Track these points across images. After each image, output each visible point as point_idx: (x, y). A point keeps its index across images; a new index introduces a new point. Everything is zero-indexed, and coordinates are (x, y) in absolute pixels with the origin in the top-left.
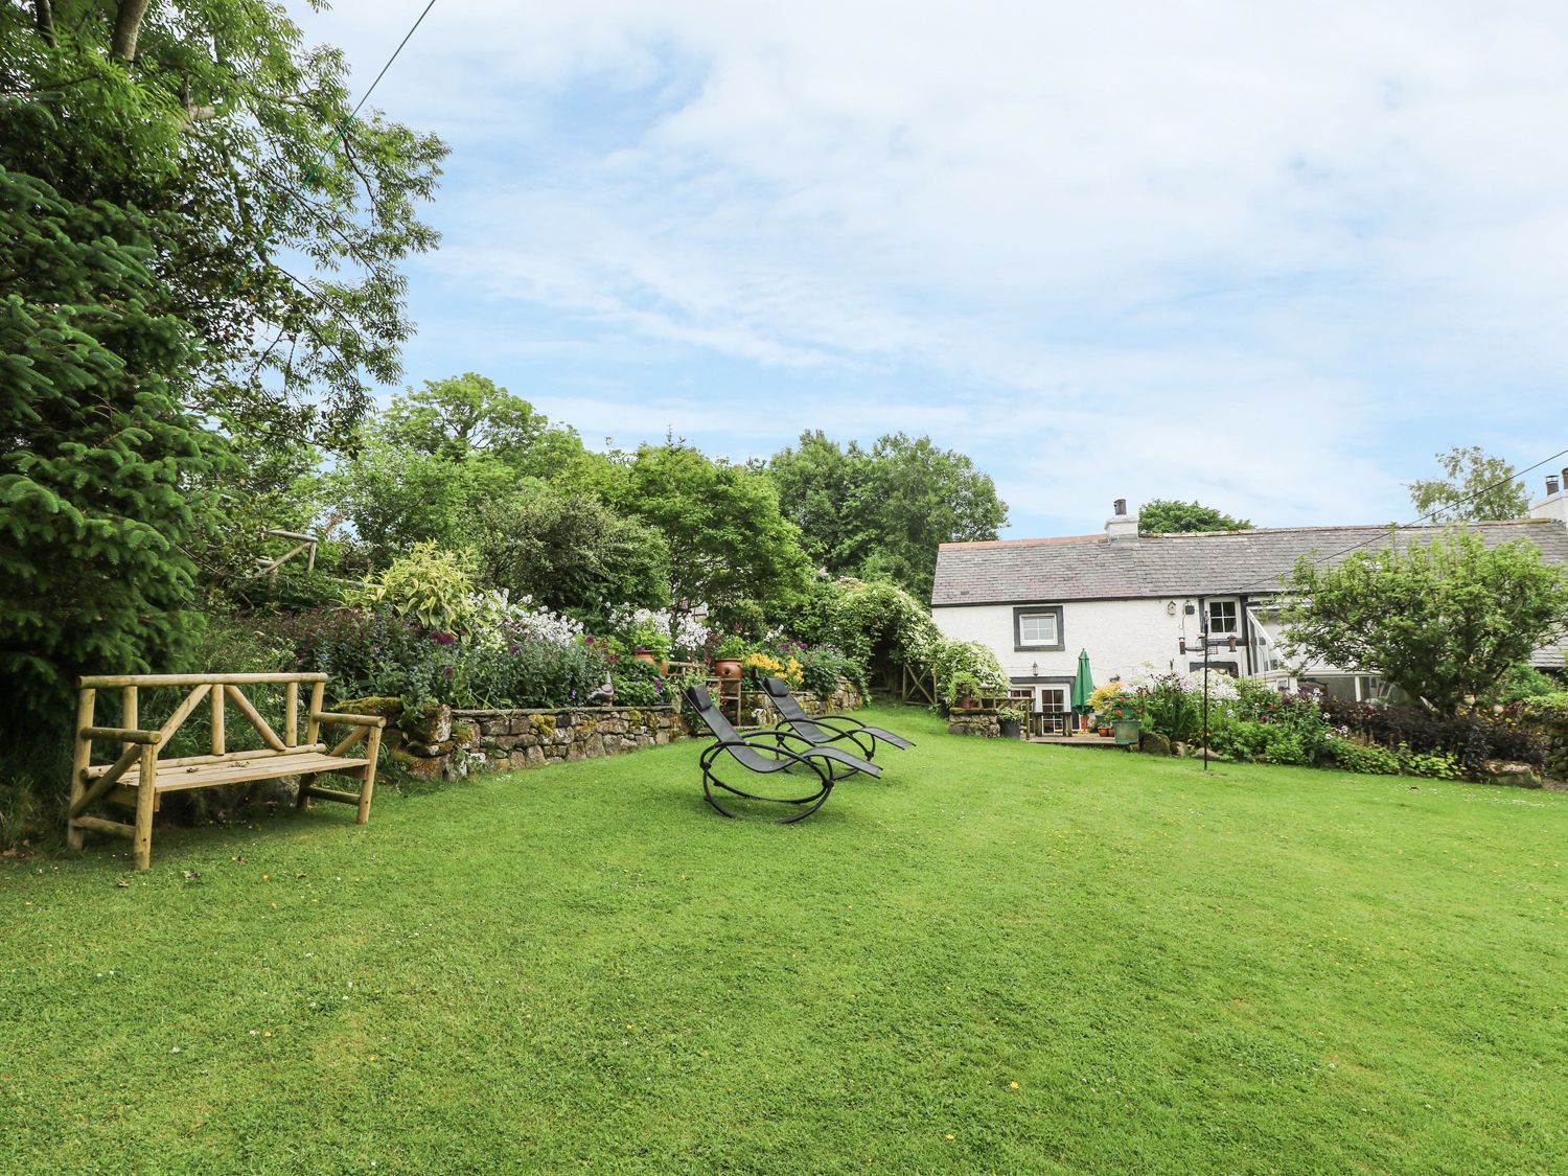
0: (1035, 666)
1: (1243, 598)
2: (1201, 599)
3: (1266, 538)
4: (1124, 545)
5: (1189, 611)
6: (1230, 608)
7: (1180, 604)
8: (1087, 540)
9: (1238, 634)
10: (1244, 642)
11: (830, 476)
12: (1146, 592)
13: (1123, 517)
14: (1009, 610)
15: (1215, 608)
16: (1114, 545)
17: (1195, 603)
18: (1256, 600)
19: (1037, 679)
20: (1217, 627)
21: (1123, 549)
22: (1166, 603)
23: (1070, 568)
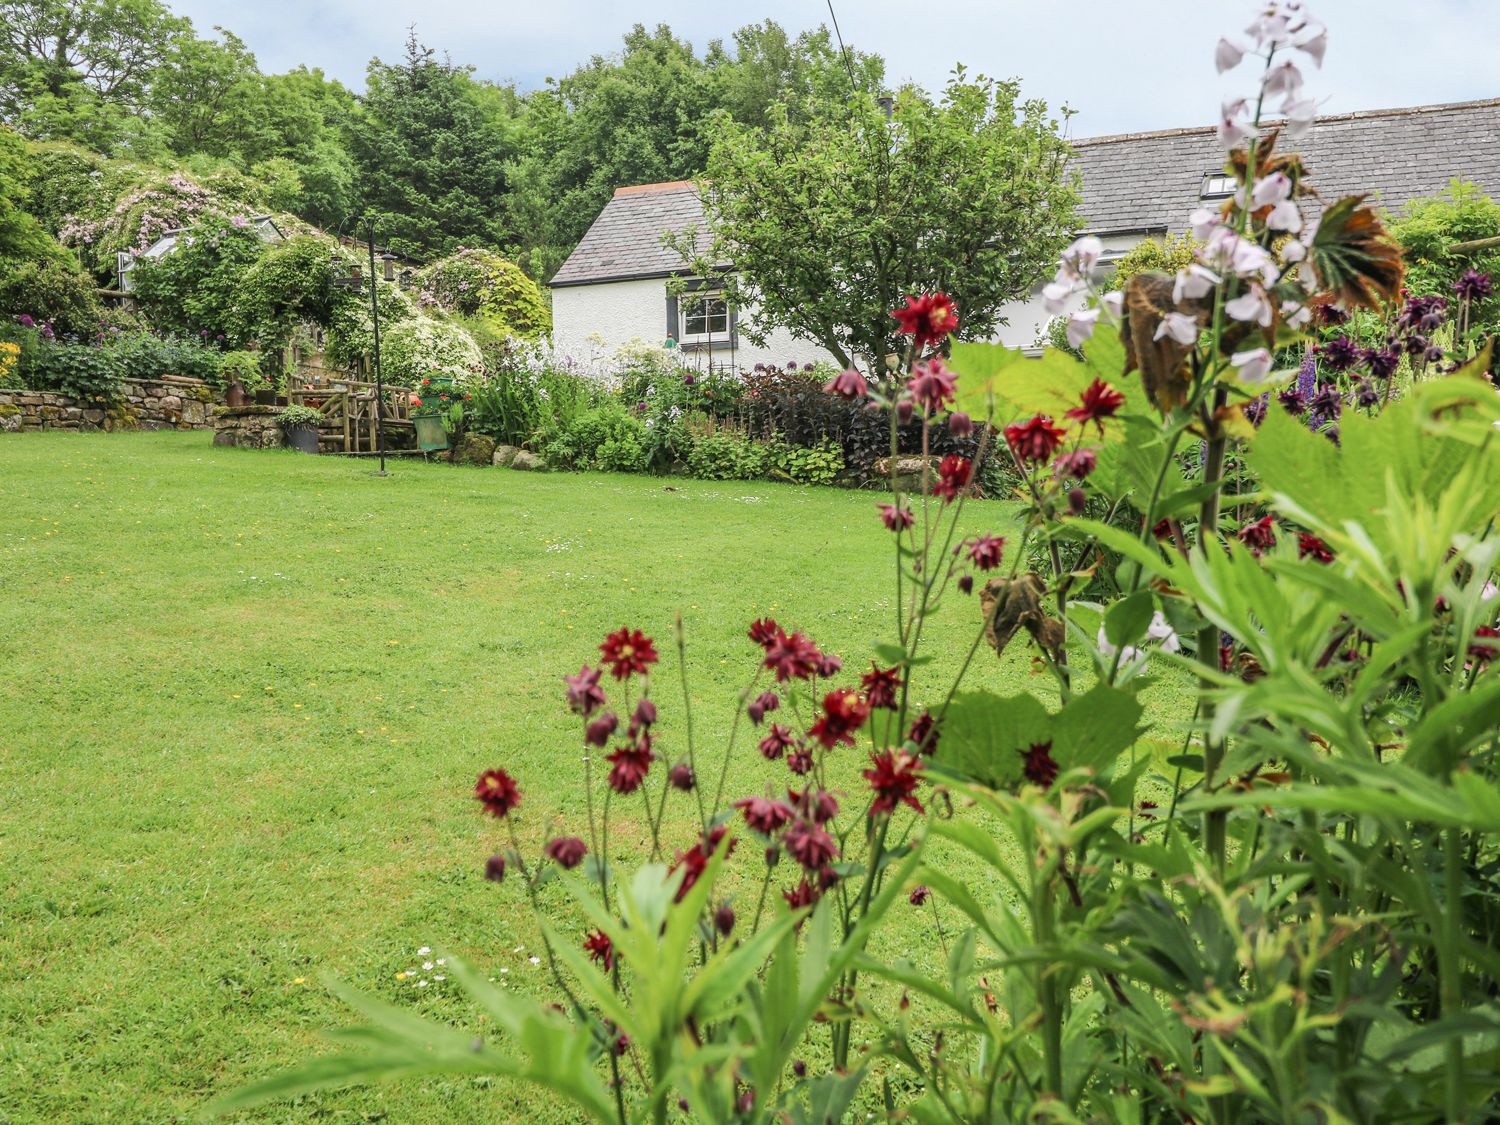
11: (661, 102)
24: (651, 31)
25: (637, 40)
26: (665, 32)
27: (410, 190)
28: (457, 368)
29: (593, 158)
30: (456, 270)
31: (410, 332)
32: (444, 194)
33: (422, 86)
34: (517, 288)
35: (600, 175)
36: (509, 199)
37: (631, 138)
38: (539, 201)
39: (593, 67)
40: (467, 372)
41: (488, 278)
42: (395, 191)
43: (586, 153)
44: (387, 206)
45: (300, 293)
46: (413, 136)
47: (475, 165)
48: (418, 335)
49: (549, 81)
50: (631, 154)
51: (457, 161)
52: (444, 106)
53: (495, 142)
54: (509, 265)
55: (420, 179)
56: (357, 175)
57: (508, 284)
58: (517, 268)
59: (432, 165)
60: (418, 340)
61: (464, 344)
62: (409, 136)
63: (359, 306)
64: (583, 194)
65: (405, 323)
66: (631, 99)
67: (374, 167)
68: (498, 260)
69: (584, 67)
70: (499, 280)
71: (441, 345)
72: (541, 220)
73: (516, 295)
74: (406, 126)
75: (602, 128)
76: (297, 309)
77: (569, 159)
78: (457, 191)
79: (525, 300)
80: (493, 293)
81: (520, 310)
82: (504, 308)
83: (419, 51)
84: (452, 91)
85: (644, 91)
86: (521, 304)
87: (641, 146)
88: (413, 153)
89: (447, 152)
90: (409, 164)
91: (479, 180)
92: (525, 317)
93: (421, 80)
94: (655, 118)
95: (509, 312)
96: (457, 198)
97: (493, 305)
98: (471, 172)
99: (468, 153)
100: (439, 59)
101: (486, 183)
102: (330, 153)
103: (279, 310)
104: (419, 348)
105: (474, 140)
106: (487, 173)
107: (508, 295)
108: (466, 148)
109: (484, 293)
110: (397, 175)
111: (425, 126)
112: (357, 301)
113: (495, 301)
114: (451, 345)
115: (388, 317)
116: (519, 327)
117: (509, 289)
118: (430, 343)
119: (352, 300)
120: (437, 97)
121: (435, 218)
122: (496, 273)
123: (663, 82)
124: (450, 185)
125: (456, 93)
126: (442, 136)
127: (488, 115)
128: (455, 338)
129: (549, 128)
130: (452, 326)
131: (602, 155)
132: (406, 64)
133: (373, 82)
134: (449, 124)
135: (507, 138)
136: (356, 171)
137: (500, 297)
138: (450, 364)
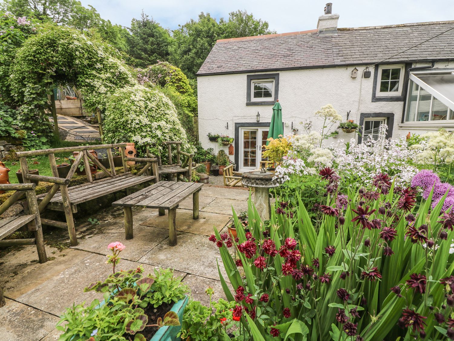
0: (258, 115)
1: (408, 65)
2: (377, 66)
3: (423, 28)
4: (327, 35)
5: (367, 75)
6: (396, 73)
7: (361, 70)
8: (305, 33)
9: (399, 93)
10: (403, 98)
12: (338, 62)
13: (330, 15)
14: (244, 77)
15: (385, 73)
16: (321, 35)
17: (372, 70)
18: (418, 66)
19: (258, 124)
20: (384, 88)
21: (326, 37)
22: (351, 69)
23: (289, 50)
24: (205, 14)
25: (201, 16)
26: (208, 15)
27: (143, 53)
28: (163, 123)
29: (191, 47)
30: (157, 69)
31: (127, 96)
32: (152, 55)
33: (145, 26)
34: (180, 77)
35: (193, 51)
36: (170, 57)
37: (202, 41)
38: (178, 57)
39: (191, 22)
40: (169, 126)
41: (169, 73)
42: (139, 54)
43: (189, 46)
44: (137, 58)
45: (52, 65)
46: (144, 39)
47: (160, 48)
48: (133, 97)
49: (179, 25)
50: (202, 46)
51: (155, 46)
52: (152, 31)
53: (165, 42)
54: (177, 69)
55: (145, 51)
56: (129, 49)
57: (177, 75)
58: (180, 69)
59: (149, 47)
60: (133, 102)
61: (166, 105)
62: (142, 39)
63: (95, 76)
64: (189, 57)
65: (127, 89)
66: (201, 31)
67: (133, 47)
68: (172, 66)
69: (188, 22)
70: (173, 74)
71: (150, 105)
72: (178, 63)
73: (179, 80)
74: (141, 36)
75: (194, 39)
76: (52, 77)
77: (185, 47)
78: (155, 54)
79: (183, 82)
80: (171, 79)
81: (181, 86)
82: (176, 85)
83: (145, 16)
84: (154, 27)
85: (205, 29)
86: (182, 83)
87: (204, 44)
88: (144, 43)
89: (152, 44)
90: (142, 46)
91: (161, 52)
92: (183, 88)
93: (146, 24)
94: (208, 36)
95: (177, 86)
96: (156, 56)
97: (171, 83)
98: (159, 50)
99: (158, 44)
100: (150, 19)
101: (163, 53)
102: (121, 42)
103: (39, 78)
104: (134, 108)
105: (160, 41)
106: (163, 50)
107: (177, 80)
108: (158, 43)
109: (168, 78)
110: (139, 50)
111: (146, 36)
112: (94, 72)
113: (172, 82)
114: (158, 105)
115: (116, 84)
116: (181, 92)
117: (177, 77)
118: (142, 104)
119: (90, 72)
120: (150, 29)
121: (150, 61)
122: (172, 71)
123: (209, 27)
124: (154, 53)
125: (155, 28)
126: (151, 39)
127: (163, 35)
128: (161, 100)
129: (179, 39)
130: (156, 92)
131: (194, 46)
132: (141, 20)
133: (133, 24)
134: (153, 36)
135: (168, 41)
136: (128, 48)
137: (174, 80)
138: (157, 120)
